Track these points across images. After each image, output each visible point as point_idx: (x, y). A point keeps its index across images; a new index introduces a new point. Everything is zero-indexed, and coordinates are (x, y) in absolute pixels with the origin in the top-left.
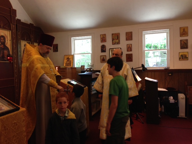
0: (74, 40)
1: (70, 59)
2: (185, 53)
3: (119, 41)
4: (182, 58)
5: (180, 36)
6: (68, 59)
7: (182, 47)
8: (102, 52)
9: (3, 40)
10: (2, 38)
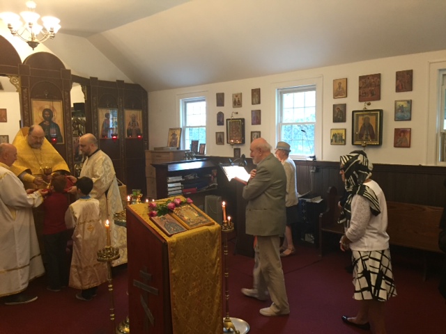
1: (176, 134)
2: (340, 132)
4: (336, 142)
5: (334, 98)
6: (174, 135)
7: (336, 120)
8: (218, 124)
9: (48, 114)
10: (47, 112)
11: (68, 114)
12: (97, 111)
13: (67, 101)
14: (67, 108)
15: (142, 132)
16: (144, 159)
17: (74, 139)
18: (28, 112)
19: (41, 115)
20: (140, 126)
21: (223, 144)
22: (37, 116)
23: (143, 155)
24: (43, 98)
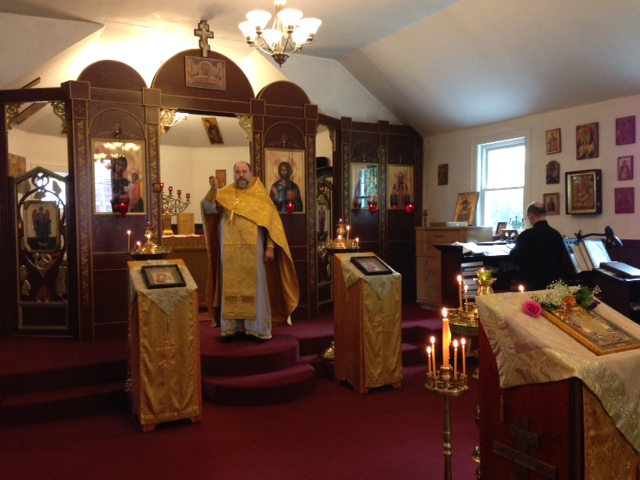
0: (487, 151)
1: (468, 201)
3: (597, 147)
6: (466, 203)
8: (548, 183)
9: (286, 169)
10: (284, 168)
11: (311, 170)
12: (349, 167)
13: (311, 150)
14: (311, 160)
15: (412, 200)
16: (415, 241)
17: (318, 208)
18: (260, 166)
19: (276, 171)
20: (410, 191)
21: (558, 213)
22: (272, 173)
23: (412, 236)
24: (279, 146)
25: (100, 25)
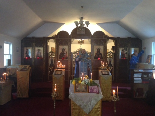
6: (149, 58)
9: (99, 50)
12: (119, 49)
14: (105, 48)
17: (109, 59)
22: (95, 51)
24: (97, 45)
25: (64, 24)
